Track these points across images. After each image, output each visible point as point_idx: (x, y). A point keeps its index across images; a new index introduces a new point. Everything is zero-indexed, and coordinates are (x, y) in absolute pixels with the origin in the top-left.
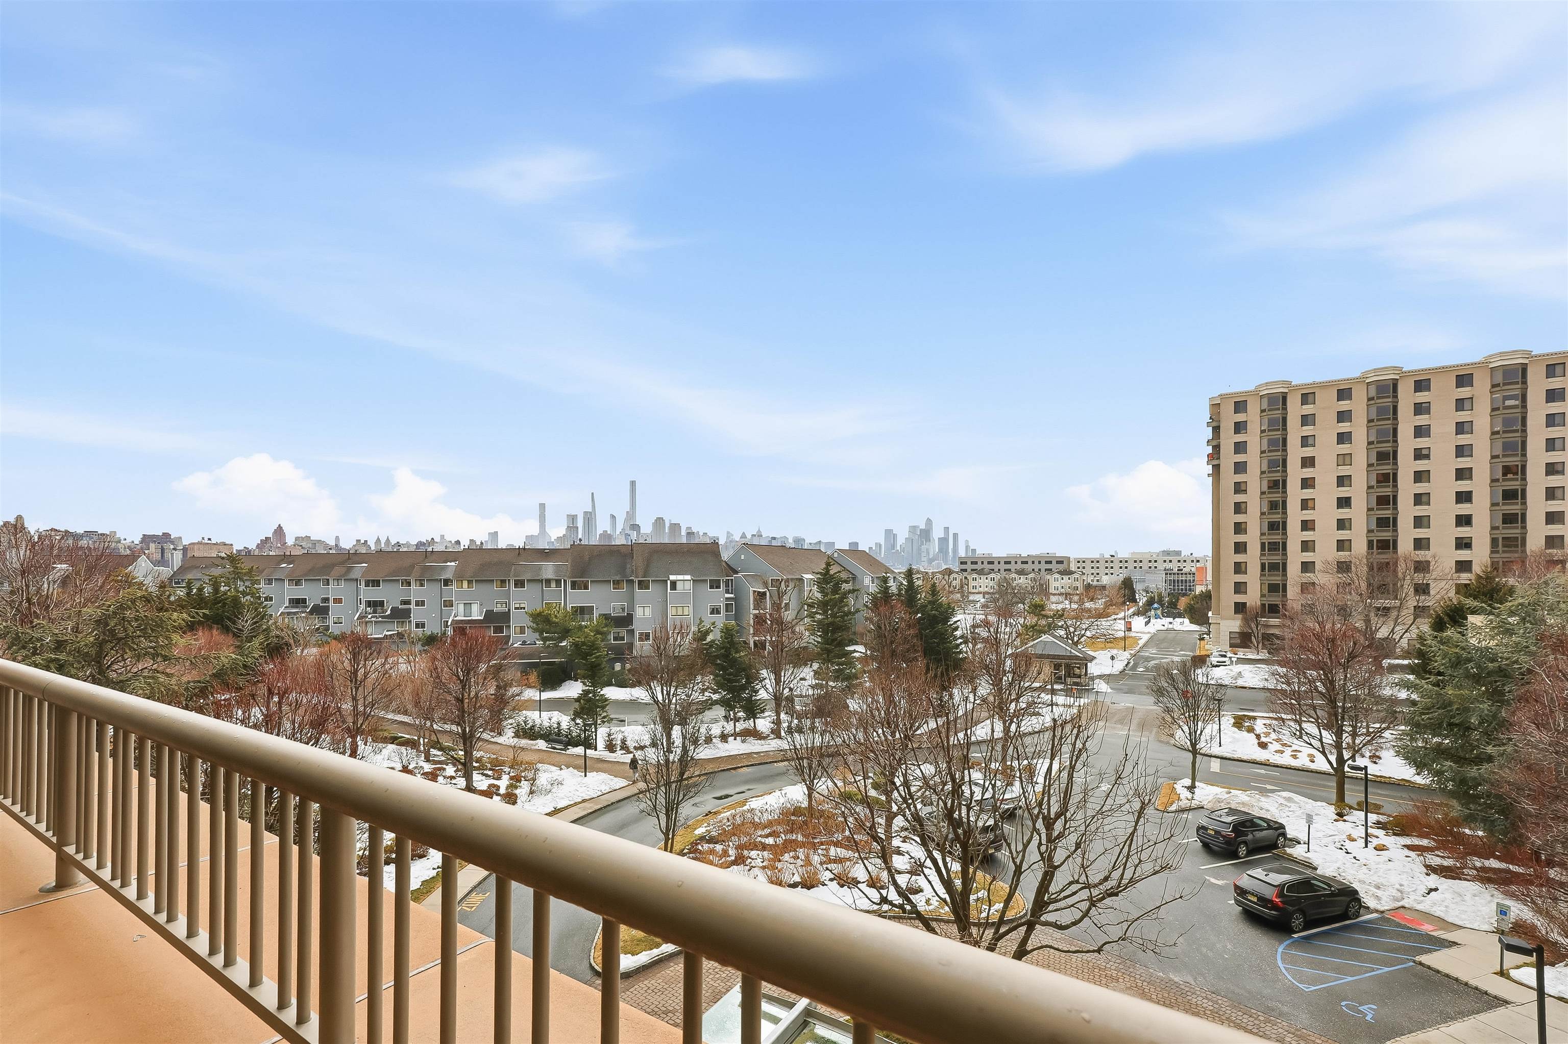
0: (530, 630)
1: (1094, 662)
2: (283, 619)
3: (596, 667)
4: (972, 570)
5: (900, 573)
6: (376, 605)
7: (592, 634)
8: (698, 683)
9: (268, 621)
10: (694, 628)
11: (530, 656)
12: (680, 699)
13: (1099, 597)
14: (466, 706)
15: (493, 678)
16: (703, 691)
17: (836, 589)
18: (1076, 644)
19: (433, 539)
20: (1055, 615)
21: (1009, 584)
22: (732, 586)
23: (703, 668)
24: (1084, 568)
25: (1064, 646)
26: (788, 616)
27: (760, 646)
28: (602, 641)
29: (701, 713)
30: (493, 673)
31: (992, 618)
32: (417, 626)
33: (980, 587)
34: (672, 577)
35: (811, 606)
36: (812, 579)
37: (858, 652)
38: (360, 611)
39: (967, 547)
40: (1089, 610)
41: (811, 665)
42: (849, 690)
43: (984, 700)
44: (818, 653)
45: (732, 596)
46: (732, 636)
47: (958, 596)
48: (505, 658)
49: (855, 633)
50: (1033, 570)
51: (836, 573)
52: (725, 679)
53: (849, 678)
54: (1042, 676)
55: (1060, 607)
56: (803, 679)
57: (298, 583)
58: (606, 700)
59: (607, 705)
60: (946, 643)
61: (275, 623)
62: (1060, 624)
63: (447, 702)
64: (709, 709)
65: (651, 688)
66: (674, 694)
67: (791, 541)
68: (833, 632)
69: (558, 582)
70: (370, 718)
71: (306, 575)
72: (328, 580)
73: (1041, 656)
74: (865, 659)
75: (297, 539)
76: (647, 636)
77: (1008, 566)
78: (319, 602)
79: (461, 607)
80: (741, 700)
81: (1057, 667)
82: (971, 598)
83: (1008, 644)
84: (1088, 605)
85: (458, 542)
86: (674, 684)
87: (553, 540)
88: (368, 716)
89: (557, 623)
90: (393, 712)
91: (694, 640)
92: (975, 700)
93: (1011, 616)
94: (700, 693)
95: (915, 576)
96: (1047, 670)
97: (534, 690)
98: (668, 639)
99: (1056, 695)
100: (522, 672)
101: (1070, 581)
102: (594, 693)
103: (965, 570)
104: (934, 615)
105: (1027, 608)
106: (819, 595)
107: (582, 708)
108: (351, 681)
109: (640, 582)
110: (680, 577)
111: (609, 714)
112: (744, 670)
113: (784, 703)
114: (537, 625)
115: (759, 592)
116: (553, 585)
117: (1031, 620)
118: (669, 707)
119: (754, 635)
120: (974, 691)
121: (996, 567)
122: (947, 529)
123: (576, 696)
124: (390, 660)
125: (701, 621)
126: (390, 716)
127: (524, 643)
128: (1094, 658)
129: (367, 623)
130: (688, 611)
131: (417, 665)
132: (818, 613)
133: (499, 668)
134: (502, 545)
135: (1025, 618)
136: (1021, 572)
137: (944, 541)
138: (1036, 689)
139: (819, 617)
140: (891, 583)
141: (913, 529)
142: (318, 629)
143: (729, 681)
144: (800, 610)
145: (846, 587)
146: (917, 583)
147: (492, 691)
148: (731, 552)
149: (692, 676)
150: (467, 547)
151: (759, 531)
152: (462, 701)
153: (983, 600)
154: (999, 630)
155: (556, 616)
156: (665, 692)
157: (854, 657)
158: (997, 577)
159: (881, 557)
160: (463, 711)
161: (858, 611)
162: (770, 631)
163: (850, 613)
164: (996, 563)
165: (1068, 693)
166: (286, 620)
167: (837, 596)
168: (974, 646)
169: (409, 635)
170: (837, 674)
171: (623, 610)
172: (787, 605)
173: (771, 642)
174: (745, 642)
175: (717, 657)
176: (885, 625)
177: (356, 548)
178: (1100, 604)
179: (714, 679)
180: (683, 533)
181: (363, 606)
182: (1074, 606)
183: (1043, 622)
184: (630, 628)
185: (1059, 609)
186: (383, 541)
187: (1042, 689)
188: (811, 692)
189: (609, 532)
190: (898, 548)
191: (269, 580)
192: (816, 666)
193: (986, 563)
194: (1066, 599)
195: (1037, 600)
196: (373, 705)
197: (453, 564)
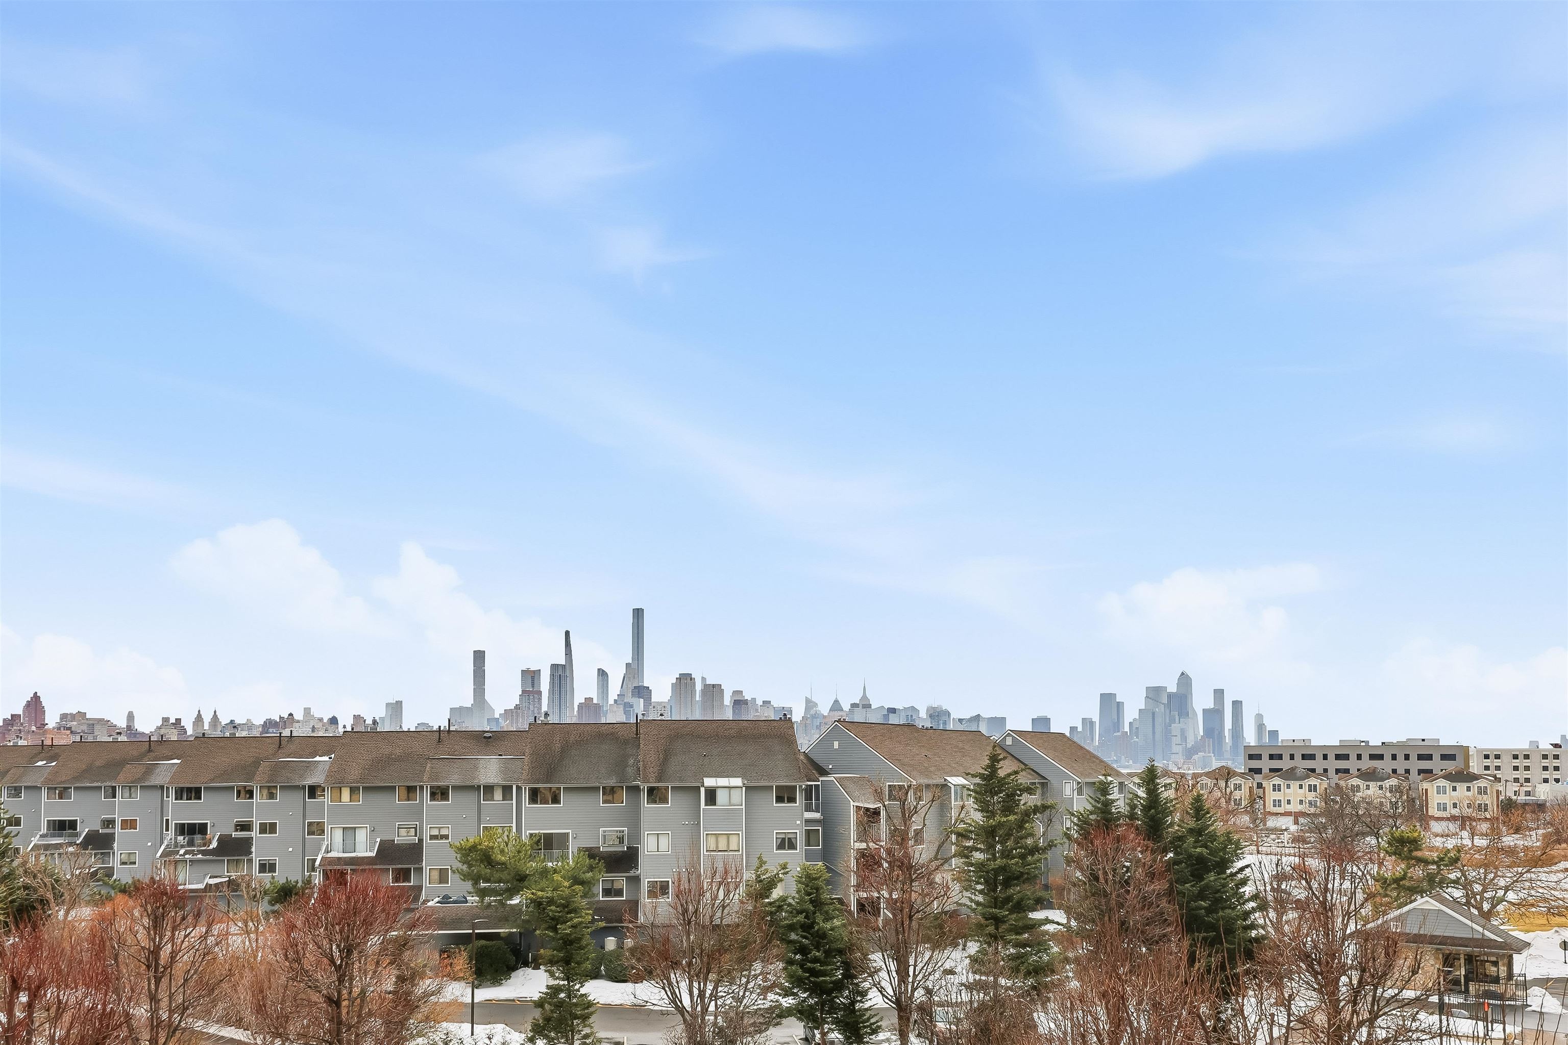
0: (457, 875)
1: (1525, 953)
2: (37, 858)
3: (571, 943)
4: (1271, 770)
5: (1131, 775)
6: (193, 831)
7: (566, 884)
8: (756, 977)
9: (12, 861)
10: (749, 875)
11: (456, 922)
12: (724, 1005)
13: (1531, 825)
14: (344, 1011)
15: (391, 963)
16: (765, 991)
17: (1009, 806)
18: (1487, 916)
19: (291, 715)
20: (1441, 859)
21: (1346, 798)
22: (817, 799)
23: (764, 948)
24: (1498, 768)
25: (1469, 923)
26: (922, 853)
27: (868, 908)
28: (585, 896)
29: (761, 1032)
30: (393, 954)
31: (1314, 863)
32: (263, 868)
33: (1289, 802)
34: (709, 782)
35: (961, 835)
36: (964, 786)
37: (1053, 922)
38: (166, 843)
39: (1260, 727)
40: (1511, 852)
41: (965, 946)
42: (1038, 993)
43: (1305, 1021)
44: (980, 926)
45: (817, 816)
46: (817, 889)
47: (1246, 819)
48: (412, 926)
49: (1046, 887)
50: (1394, 771)
51: (1009, 775)
52: (805, 970)
53: (1037, 971)
54: (1419, 977)
55: (1451, 843)
56: (951, 972)
57: (63, 793)
58: (590, 1004)
59: (592, 1013)
60: (1223, 909)
61: (24, 863)
62: (1452, 876)
63: (311, 1004)
64: (778, 1024)
65: (670, 984)
66: (711, 994)
67: (923, 714)
68: (1007, 884)
69: (507, 790)
70: (178, 1034)
71: (76, 779)
72: (114, 788)
73: (1418, 939)
74: (1067, 938)
75: (64, 717)
76: (663, 888)
77: (1342, 764)
78: (97, 826)
79: (338, 835)
80: (833, 1009)
81: (1449, 960)
82: (1271, 823)
83: (1348, 913)
84: (1509, 840)
85: (334, 721)
86: (713, 976)
87: (497, 716)
88: (176, 1029)
89: (503, 864)
90: (217, 1022)
91: (749, 895)
92: (1289, 1022)
93: (1353, 859)
94: (759, 995)
95: (1162, 781)
96: (1431, 965)
97: (463, 984)
98: (701, 894)
99: (1450, 1014)
100: (442, 952)
101: (1469, 794)
102: (570, 993)
103: (1258, 771)
104: (1201, 854)
105: (1384, 844)
106: (978, 817)
107: (548, 1020)
108: (148, 967)
109: (651, 791)
110: (722, 782)
111: (595, 1030)
112: (841, 952)
113: (915, 1016)
114: (470, 866)
115: (867, 809)
116: (498, 795)
117: (1392, 867)
118: (703, 1019)
119: (858, 887)
120: (1286, 1003)
121: (1318, 764)
122: (1219, 694)
123: (536, 997)
124: (216, 929)
125: (762, 863)
126: (213, 1029)
127: (445, 899)
128: (1528, 945)
129: (176, 862)
130: (737, 842)
131: (261, 939)
132: (977, 849)
133: (403, 944)
134: (409, 723)
135: (1381, 864)
136: (1369, 776)
137: (1214, 715)
138: (1410, 1003)
139: (978, 856)
140: (1115, 795)
141: (1154, 693)
142: (96, 872)
143: (813, 973)
144: (943, 843)
145: (1028, 800)
146: (1165, 795)
147: (389, 985)
148: (815, 736)
149: (745, 962)
150: (349, 729)
151: (864, 697)
152: (337, 1003)
153: (1293, 828)
154: (1330, 886)
155: (502, 851)
156: (696, 992)
157: (1047, 932)
158: (1322, 784)
159: (1094, 745)
160: (340, 1023)
161: (1051, 845)
162: (888, 880)
163: (1035, 850)
164: (1319, 757)
165: (1476, 1012)
166: (42, 858)
167: (1012, 818)
168: (1280, 915)
169: (248, 886)
170: (1013, 964)
171: (621, 840)
172: (918, 833)
173: (891, 903)
174: (841, 901)
175: (791, 928)
176: (1105, 873)
177: (162, 731)
178: (1534, 839)
179: (785, 969)
180: (727, 700)
181: (171, 834)
182: (1481, 842)
183: (1418, 872)
184: (632, 873)
185: (1450, 846)
186: (207, 718)
187: (1420, 1003)
188: (965, 997)
189: (595, 701)
190: (1127, 729)
191: (16, 788)
192: (973, 947)
193: (1298, 757)
194: (1463, 828)
195: (1404, 829)
196: (186, 1009)
197: (326, 758)
